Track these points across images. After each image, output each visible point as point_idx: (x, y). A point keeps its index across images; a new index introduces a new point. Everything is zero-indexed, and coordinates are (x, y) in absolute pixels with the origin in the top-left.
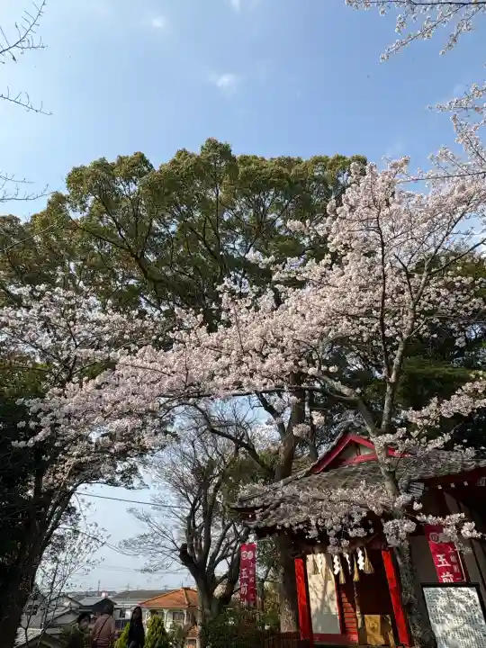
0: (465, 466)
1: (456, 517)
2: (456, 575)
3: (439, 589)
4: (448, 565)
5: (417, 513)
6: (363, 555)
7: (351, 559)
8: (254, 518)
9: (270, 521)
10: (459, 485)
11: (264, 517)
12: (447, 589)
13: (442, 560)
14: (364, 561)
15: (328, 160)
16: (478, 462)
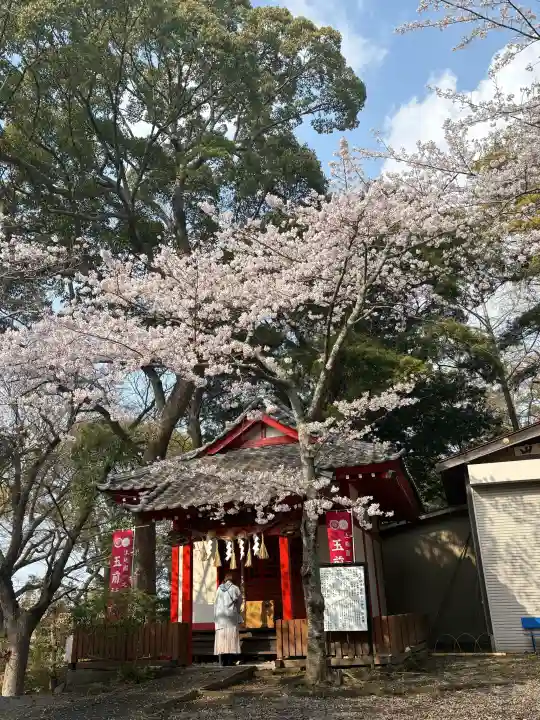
0: (376, 458)
1: (365, 499)
2: (347, 558)
3: (330, 569)
4: (342, 549)
5: (334, 495)
6: (260, 542)
7: (246, 546)
8: (138, 502)
9: (157, 504)
10: (367, 476)
11: (150, 500)
12: (338, 568)
13: (337, 545)
14: (259, 547)
15: (288, 21)
16: (389, 454)
